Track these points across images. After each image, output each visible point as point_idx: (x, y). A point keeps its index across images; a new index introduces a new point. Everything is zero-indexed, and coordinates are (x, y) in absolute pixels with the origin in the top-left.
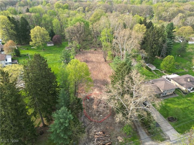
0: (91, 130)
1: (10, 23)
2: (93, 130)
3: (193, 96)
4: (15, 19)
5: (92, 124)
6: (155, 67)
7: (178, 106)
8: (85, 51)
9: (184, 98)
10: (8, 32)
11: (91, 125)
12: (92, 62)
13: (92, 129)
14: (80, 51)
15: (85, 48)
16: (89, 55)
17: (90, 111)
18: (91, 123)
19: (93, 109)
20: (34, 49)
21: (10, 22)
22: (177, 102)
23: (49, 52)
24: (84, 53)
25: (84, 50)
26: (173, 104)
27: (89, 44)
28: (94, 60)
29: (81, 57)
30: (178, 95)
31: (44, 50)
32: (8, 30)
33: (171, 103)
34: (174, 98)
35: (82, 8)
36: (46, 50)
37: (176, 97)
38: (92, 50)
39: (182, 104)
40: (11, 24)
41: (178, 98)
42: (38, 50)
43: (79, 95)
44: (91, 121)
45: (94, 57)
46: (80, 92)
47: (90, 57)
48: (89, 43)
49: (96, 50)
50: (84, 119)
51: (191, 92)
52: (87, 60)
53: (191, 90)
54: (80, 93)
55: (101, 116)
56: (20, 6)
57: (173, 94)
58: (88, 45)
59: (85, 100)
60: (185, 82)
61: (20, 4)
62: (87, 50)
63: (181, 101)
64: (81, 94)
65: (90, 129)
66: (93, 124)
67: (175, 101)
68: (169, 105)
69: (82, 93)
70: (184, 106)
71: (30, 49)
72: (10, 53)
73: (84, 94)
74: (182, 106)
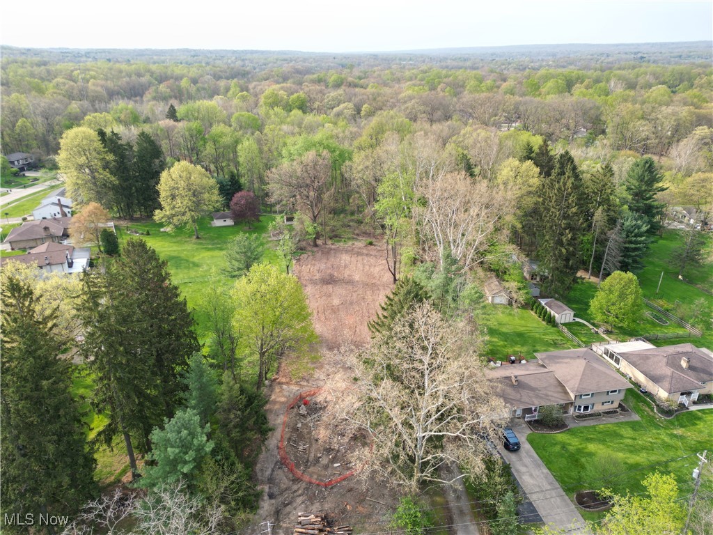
0: (288, 509)
1: (102, 150)
2: (295, 509)
3: (695, 424)
4: (119, 139)
5: (298, 489)
6: (572, 313)
7: (628, 455)
8: (333, 247)
9: (657, 427)
10: (94, 178)
11: (295, 491)
12: (350, 282)
13: (295, 505)
14: (316, 245)
15: (335, 237)
16: (345, 258)
17: (301, 448)
18: (295, 487)
19: (317, 440)
20: (166, 234)
21: (104, 148)
22: (629, 441)
23: (213, 244)
24: (327, 253)
25: (330, 242)
26: (608, 447)
27: (351, 224)
28: (357, 277)
29: (314, 265)
30: (636, 417)
31: (198, 238)
32: (92, 171)
33: (602, 441)
34: (618, 424)
35: (351, 105)
36: (205, 239)
37: (627, 423)
38: (359, 244)
39: (644, 448)
40: (106, 152)
41: (634, 426)
42: (179, 239)
43: (277, 389)
44: (296, 480)
45: (360, 266)
46: (284, 380)
47: (346, 266)
48: (353, 220)
49: (371, 244)
50: (273, 471)
51: (693, 408)
52: (332, 276)
53: (695, 403)
54: (280, 383)
55: (336, 465)
56: (155, 98)
57: (616, 412)
58: (349, 226)
59: (293, 408)
60: (668, 371)
61: (157, 93)
62: (341, 244)
63: (647, 438)
64: (285, 387)
65: (288, 504)
66: (300, 492)
67: (622, 437)
68: (592, 447)
69: (287, 383)
70: (653, 458)
71: (153, 234)
72: (89, 244)
73: (294, 388)
74: (645, 455)
